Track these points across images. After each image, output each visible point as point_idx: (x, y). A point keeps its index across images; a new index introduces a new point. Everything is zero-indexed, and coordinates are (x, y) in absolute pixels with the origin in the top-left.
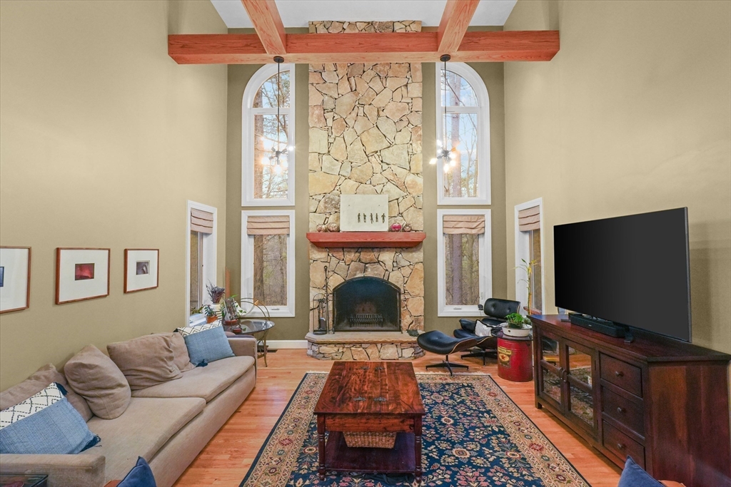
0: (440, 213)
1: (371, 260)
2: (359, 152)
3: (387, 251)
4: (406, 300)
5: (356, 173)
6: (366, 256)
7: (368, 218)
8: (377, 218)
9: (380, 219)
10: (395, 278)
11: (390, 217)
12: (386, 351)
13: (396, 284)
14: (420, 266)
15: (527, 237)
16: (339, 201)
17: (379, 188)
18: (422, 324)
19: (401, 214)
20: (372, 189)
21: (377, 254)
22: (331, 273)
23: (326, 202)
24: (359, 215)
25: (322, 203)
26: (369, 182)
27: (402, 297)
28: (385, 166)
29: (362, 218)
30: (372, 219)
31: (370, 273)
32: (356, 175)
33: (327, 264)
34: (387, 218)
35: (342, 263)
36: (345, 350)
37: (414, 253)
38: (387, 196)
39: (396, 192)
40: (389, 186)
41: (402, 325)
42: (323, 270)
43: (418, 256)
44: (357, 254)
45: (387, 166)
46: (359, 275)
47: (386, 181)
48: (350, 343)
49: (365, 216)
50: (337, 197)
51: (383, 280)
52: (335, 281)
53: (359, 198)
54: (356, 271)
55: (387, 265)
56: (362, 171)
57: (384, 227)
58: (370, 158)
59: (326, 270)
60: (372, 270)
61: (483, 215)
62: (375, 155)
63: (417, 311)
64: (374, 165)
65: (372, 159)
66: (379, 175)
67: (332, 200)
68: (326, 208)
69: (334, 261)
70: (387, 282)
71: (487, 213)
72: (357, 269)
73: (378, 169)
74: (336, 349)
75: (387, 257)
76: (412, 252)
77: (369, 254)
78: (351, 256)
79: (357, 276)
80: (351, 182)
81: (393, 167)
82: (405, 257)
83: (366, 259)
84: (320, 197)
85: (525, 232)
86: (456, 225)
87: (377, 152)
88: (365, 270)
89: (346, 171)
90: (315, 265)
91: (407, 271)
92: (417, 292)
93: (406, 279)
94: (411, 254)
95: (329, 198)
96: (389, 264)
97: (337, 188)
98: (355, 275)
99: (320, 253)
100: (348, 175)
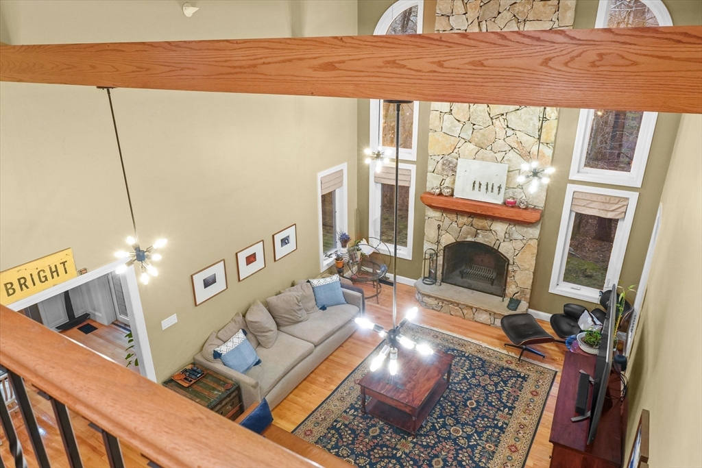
0: (571, 188)
1: (484, 227)
2: (483, 114)
3: (501, 222)
4: (514, 271)
5: (477, 135)
6: (478, 223)
7: (483, 187)
8: (492, 189)
9: (496, 189)
10: (505, 249)
11: (507, 189)
12: (480, 316)
13: (505, 255)
14: (534, 243)
16: (457, 163)
17: (499, 156)
18: (528, 296)
19: (520, 186)
20: (492, 156)
21: (489, 223)
22: (443, 232)
23: (444, 164)
24: (474, 183)
25: (440, 165)
26: (489, 148)
27: (510, 268)
28: (510, 132)
29: (477, 186)
30: (487, 189)
31: (481, 239)
32: (476, 139)
33: (441, 223)
34: (503, 190)
35: (454, 225)
36: (443, 305)
37: (529, 229)
38: (507, 166)
39: (518, 163)
40: (511, 154)
41: (507, 292)
42: (437, 228)
43: (535, 232)
44: (470, 219)
45: (512, 132)
46: (470, 239)
47: (507, 148)
48: (448, 301)
49: (480, 184)
50: (455, 160)
51: (493, 248)
52: (447, 239)
53: (476, 165)
54: (468, 235)
55: (498, 234)
56: (483, 135)
57: (498, 199)
58: (494, 121)
59: (439, 228)
60: (483, 237)
61: (628, 199)
62: (501, 118)
63: (524, 283)
64: (497, 130)
65: (497, 122)
66: (501, 142)
67: (450, 162)
68: (443, 169)
69: (447, 221)
70: (497, 251)
71: (634, 197)
72: (468, 233)
73: (501, 134)
74: (436, 302)
75: (500, 228)
76: (527, 227)
77: (482, 221)
78: (465, 220)
79: (468, 240)
80: (471, 146)
81: (518, 133)
82: (517, 231)
83: (478, 225)
84: (438, 158)
86: (588, 204)
87: (503, 115)
88: (476, 235)
89: (467, 134)
90: (430, 222)
91: (519, 245)
92: (527, 267)
93: (517, 252)
94: (525, 229)
95: (447, 160)
96: (501, 234)
97: (456, 151)
98: (466, 238)
99: (435, 212)
100: (468, 138)
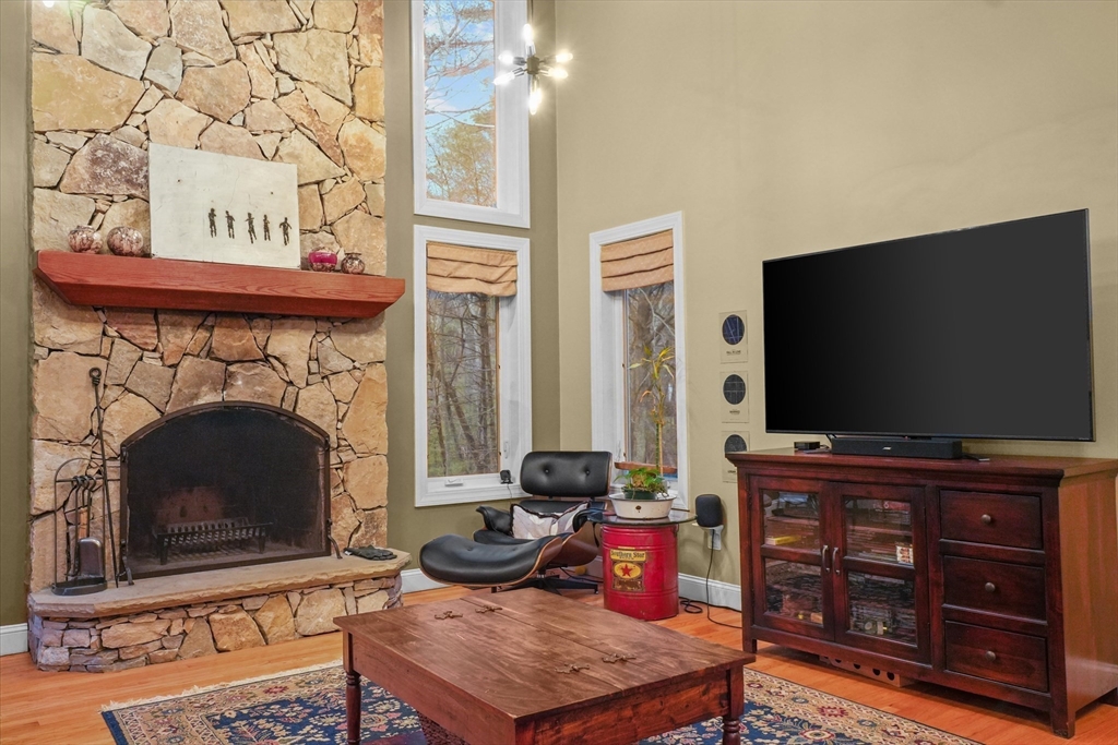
0: (422, 234)
1: (247, 352)
2: (211, 24)
3: (293, 328)
4: (343, 465)
6: (229, 341)
7: (241, 226)
8: (266, 229)
9: (276, 232)
10: (313, 405)
11: (303, 232)
12: (313, 611)
13: (317, 422)
14: (378, 373)
15: (618, 306)
16: (144, 162)
17: (267, 143)
18: (384, 529)
19: (328, 226)
20: (250, 143)
21: (261, 338)
22: (113, 393)
23: (95, 161)
24: (212, 214)
25: (81, 163)
26: (237, 121)
27: (334, 460)
28: (287, 85)
29: (221, 223)
30: (252, 231)
31: (244, 389)
32: (197, 92)
33: (101, 363)
34: (294, 233)
35: (152, 361)
36: (191, 624)
37: (363, 337)
38: (293, 168)
39: (318, 164)
40: (297, 142)
41: (333, 536)
42: (85, 380)
43: (373, 344)
44: (202, 335)
45: (292, 84)
46: (208, 398)
47: (285, 125)
48: (207, 602)
49: (230, 218)
50: (136, 152)
51: (280, 412)
52: (129, 417)
53: (209, 163)
54: (199, 385)
55: (291, 368)
56: (217, 83)
57: (287, 256)
58: (242, 49)
59: (95, 382)
60: (246, 383)
61: (513, 252)
62: (257, 43)
63: (370, 494)
64: (254, 73)
65: (249, 54)
66: (268, 104)
67: (120, 156)
68: (96, 178)
69: (123, 353)
70: (293, 417)
71: (522, 246)
72: (201, 380)
73: (265, 86)
74: (161, 627)
75: (291, 344)
76: (358, 333)
77: (239, 333)
78: (183, 337)
79: (201, 402)
80: (184, 111)
81: (309, 90)
82: (339, 348)
83: (230, 348)
84: (77, 141)
85: (612, 293)
86: (456, 269)
87: (261, 36)
88: (226, 382)
89: (168, 75)
90: (56, 366)
91: (344, 386)
92: (372, 443)
93: (343, 408)
94: (356, 340)
95: (107, 148)
96: (298, 364)
97: (137, 120)
98: (196, 396)
99: (75, 326)
100: (173, 86)
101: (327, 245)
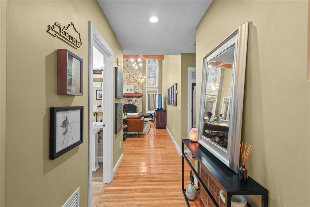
0: (147, 89)
1: (131, 100)
2: (128, 75)
4: (138, 109)
5: (127, 79)
6: (129, 99)
7: (130, 90)
9: (132, 91)
10: (136, 104)
11: (135, 90)
14: (141, 101)
16: (123, 86)
17: (132, 83)
19: (137, 89)
26: (130, 82)
28: (134, 78)
29: (128, 90)
31: (130, 103)
38: (134, 85)
39: (136, 84)
40: (135, 83)
43: (141, 99)
44: (127, 99)
46: (128, 103)
47: (134, 82)
51: (133, 105)
53: (128, 86)
56: (128, 79)
57: (133, 92)
63: (141, 111)
65: (131, 77)
71: (158, 89)
72: (127, 102)
73: (132, 79)
75: (134, 99)
80: (126, 82)
82: (138, 99)
86: (150, 92)
87: (132, 75)
91: (139, 102)
92: (141, 107)
93: (138, 104)
96: (134, 101)
97: (123, 83)
100: (125, 80)
101: (137, 91)
